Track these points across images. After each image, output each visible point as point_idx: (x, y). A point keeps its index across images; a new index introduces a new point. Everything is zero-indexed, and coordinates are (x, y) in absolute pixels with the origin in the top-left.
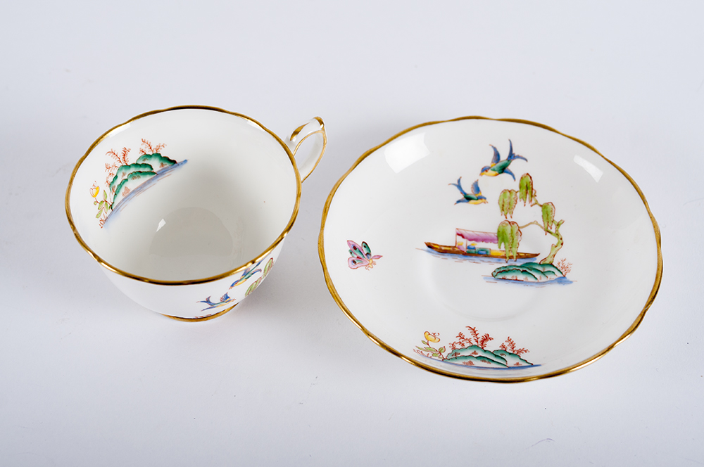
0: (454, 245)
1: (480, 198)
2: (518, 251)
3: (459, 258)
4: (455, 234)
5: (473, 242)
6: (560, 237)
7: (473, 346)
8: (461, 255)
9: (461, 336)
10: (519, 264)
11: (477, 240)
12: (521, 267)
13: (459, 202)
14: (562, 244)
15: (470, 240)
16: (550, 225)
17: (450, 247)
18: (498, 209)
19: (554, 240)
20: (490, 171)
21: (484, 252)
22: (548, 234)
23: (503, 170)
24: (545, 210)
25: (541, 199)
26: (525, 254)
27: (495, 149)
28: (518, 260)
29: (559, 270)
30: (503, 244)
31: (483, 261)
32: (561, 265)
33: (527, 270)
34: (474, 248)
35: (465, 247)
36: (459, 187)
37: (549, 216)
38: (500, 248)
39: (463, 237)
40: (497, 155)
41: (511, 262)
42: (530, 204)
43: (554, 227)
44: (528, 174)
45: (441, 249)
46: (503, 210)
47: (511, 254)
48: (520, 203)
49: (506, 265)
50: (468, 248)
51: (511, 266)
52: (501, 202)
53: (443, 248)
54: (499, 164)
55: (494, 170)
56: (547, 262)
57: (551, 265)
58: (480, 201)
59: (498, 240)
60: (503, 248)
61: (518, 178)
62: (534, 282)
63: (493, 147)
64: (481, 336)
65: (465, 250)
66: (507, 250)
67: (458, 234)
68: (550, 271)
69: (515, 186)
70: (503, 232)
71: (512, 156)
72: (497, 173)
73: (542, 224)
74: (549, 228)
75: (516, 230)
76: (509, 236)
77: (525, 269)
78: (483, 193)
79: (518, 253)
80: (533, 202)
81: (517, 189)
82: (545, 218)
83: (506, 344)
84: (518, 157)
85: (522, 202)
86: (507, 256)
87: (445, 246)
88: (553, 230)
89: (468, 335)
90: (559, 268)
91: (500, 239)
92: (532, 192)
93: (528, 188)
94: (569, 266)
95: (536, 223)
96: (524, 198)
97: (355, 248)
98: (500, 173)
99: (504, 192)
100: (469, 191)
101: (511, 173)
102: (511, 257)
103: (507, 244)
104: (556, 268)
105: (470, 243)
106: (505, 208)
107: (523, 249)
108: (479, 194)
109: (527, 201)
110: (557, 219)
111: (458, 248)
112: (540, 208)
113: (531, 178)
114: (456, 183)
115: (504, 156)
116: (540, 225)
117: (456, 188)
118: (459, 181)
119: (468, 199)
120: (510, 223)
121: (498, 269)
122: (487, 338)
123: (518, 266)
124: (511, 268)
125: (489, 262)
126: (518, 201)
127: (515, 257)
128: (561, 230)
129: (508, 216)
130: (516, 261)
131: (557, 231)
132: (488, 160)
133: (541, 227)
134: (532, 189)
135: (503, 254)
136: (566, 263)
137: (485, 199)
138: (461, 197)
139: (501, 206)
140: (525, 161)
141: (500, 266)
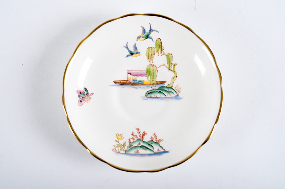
0: (127, 80)
1: (137, 53)
2: (157, 81)
3: (130, 87)
4: (127, 73)
5: (136, 77)
6: (175, 73)
7: (139, 139)
8: (130, 85)
9: (133, 134)
10: (157, 88)
11: (137, 75)
12: (158, 89)
13: (127, 56)
14: (177, 77)
15: (134, 76)
16: (171, 66)
17: (125, 81)
18: (146, 58)
19: (172, 74)
20: (141, 38)
21: (141, 83)
22: (170, 70)
23: (147, 37)
24: (168, 57)
25: (166, 51)
26: (160, 81)
27: (143, 27)
28: (157, 85)
29: (175, 92)
30: (149, 76)
31: (141, 88)
32: (176, 88)
33: (161, 91)
34: (136, 81)
35: (132, 80)
36: (127, 48)
37: (170, 61)
38: (148, 79)
39: (130, 74)
40: (144, 31)
41: (154, 87)
42: (161, 54)
43: (172, 67)
44: (159, 38)
45: (121, 83)
46: (148, 59)
47: (153, 83)
48: (156, 54)
49: (151, 89)
50: (134, 80)
51: (153, 89)
52: (147, 54)
53: (122, 82)
54: (145, 34)
55: (143, 37)
56: (170, 86)
57: (172, 88)
58: (137, 55)
59: (147, 74)
60: (149, 80)
61: (155, 41)
62: (164, 98)
63: (142, 27)
64: (142, 133)
65: (132, 82)
66: (152, 80)
67: (129, 73)
68: (171, 92)
69: (153, 45)
70: (149, 70)
71: (151, 30)
72: (144, 38)
73: (167, 65)
74: (170, 68)
75: (155, 69)
76: (152, 72)
77: (160, 90)
78: (139, 50)
79: (156, 81)
80: (163, 53)
81: (154, 46)
82: (168, 62)
83: (153, 137)
84: (154, 30)
85: (157, 53)
86: (152, 84)
87: (123, 81)
88: (172, 69)
89: (136, 133)
90: (176, 90)
91: (148, 73)
92: (162, 48)
93: (160, 46)
94: (180, 89)
95: (164, 65)
96: (158, 51)
97: (81, 93)
98: (146, 39)
99: (149, 48)
100: (132, 50)
101: (151, 38)
102: (153, 84)
103: (151, 76)
104: (174, 90)
105: (134, 78)
106: (149, 57)
107: (159, 79)
108: (137, 51)
109: (160, 53)
110: (174, 62)
111: (129, 81)
112: (166, 57)
113: (161, 40)
114: (126, 46)
115: (147, 31)
116: (166, 66)
117: (126, 49)
118: (127, 45)
119: (132, 54)
120: (152, 65)
121: (148, 91)
122: (144, 134)
123: (157, 89)
124: (154, 91)
125: (144, 88)
126: (155, 53)
127: (155, 84)
128: (176, 68)
129: (151, 62)
130: (156, 86)
131: (174, 69)
132: (140, 33)
133: (167, 67)
134: (162, 46)
135: (149, 83)
136: (179, 87)
137: (140, 53)
138: (128, 53)
139: (148, 57)
140: (157, 32)
141: (148, 90)
